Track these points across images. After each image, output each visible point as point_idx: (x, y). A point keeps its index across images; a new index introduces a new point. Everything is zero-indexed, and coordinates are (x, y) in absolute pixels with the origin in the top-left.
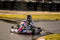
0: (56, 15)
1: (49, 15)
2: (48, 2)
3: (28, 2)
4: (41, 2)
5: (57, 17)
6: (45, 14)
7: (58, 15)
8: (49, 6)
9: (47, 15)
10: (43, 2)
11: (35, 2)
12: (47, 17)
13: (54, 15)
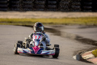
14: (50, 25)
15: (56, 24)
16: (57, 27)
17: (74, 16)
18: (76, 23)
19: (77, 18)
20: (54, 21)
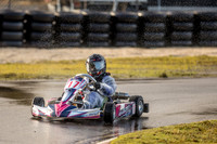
0: (161, 59)
1: (134, 60)
2: (133, 13)
3: (57, 14)
4: (106, 13)
5: (165, 67)
6: (120, 57)
7: (167, 59)
8: (134, 26)
9: (129, 59)
10: (113, 14)
11: (84, 13)
12: (128, 66)
13: (153, 59)
14: (9, 80)
15: (22, 77)
16: (24, 83)
17: (66, 58)
18: (72, 73)
19: (74, 62)
20: (18, 72)
